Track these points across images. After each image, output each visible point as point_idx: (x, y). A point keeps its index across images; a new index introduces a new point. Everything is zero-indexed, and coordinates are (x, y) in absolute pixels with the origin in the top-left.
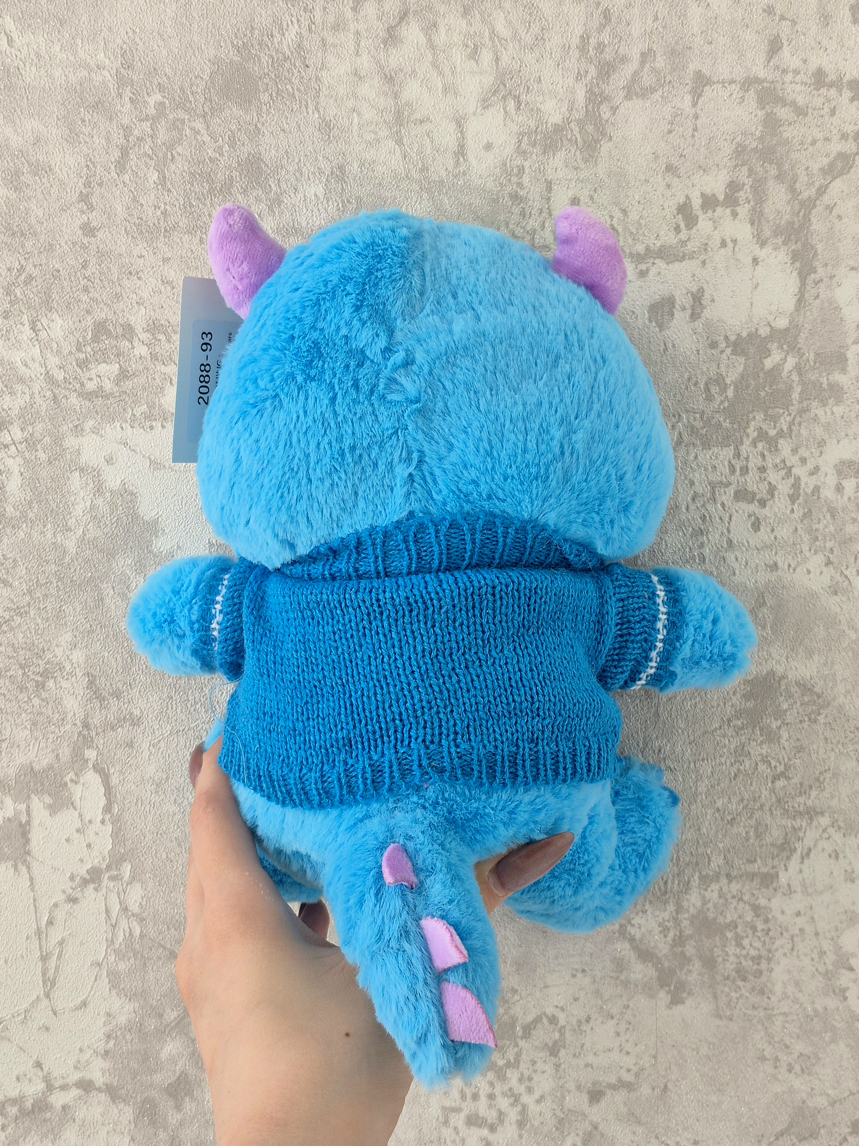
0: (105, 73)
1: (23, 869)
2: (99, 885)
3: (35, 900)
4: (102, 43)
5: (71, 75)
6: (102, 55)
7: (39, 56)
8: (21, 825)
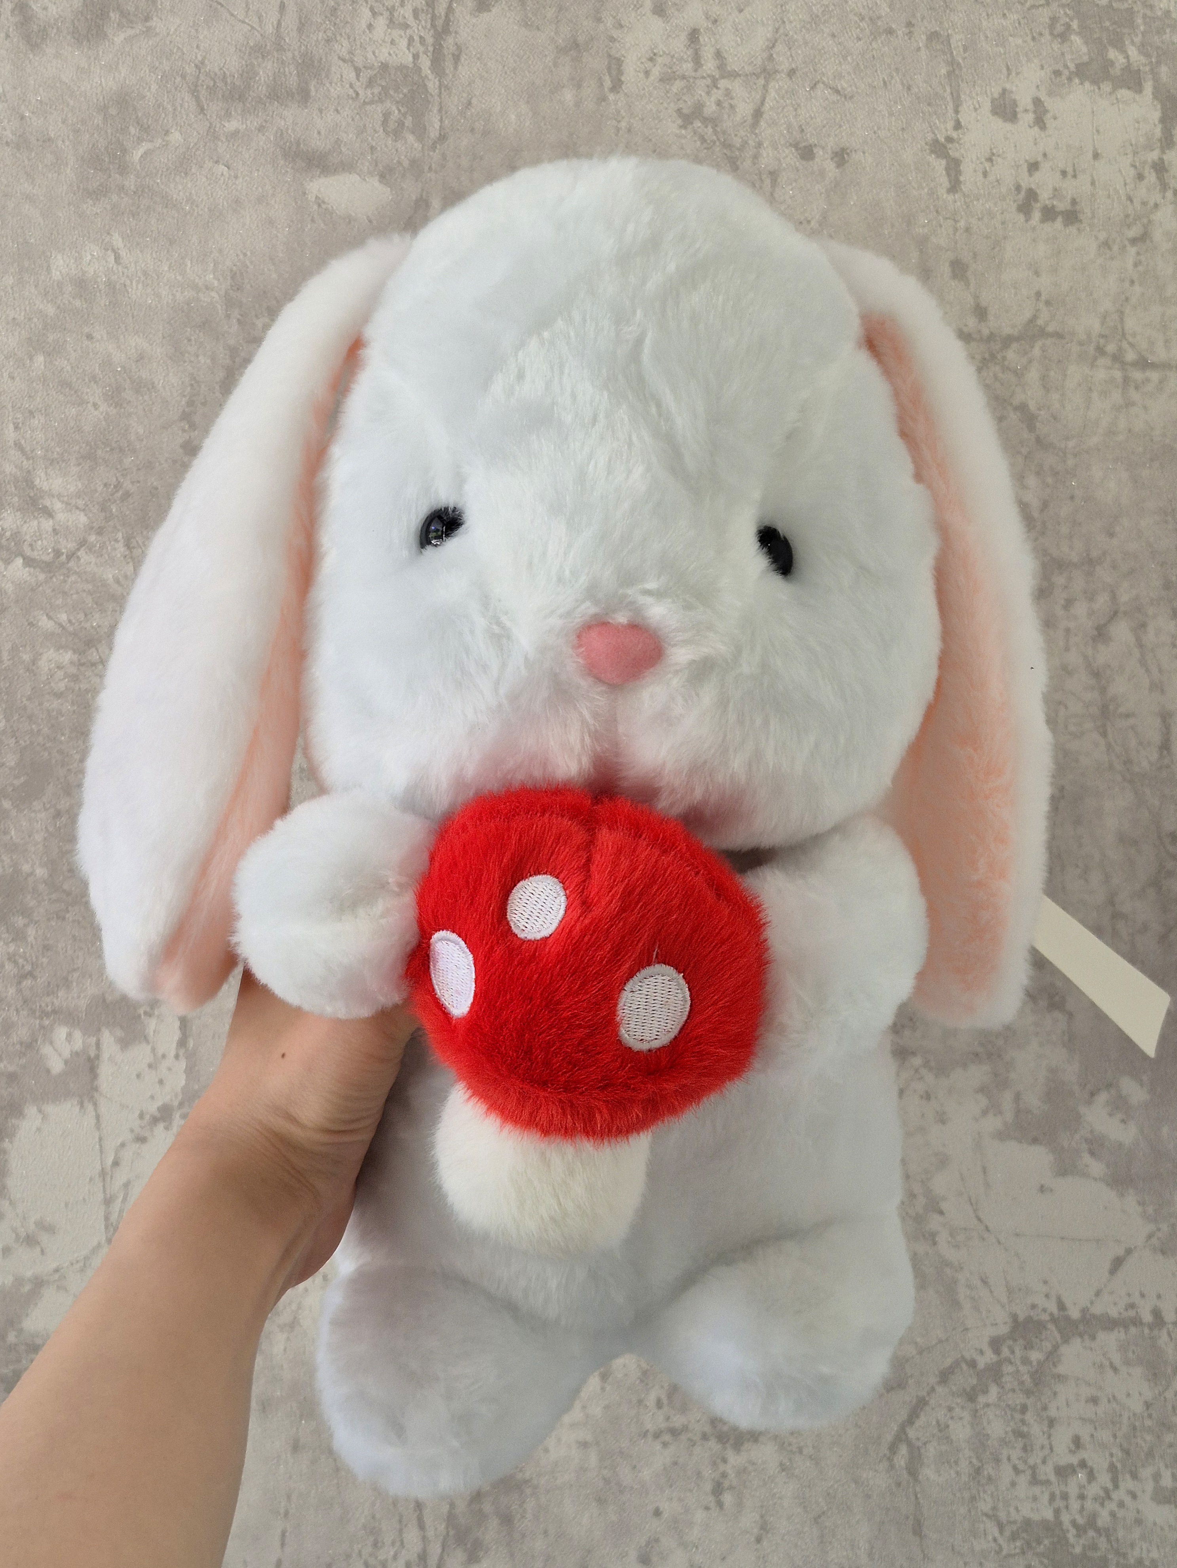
0: (214, 294)
1: (90, 1107)
2: (171, 1123)
3: (100, 1139)
4: (212, 265)
5: (178, 295)
6: (211, 276)
7: (145, 273)
8: (89, 1060)
